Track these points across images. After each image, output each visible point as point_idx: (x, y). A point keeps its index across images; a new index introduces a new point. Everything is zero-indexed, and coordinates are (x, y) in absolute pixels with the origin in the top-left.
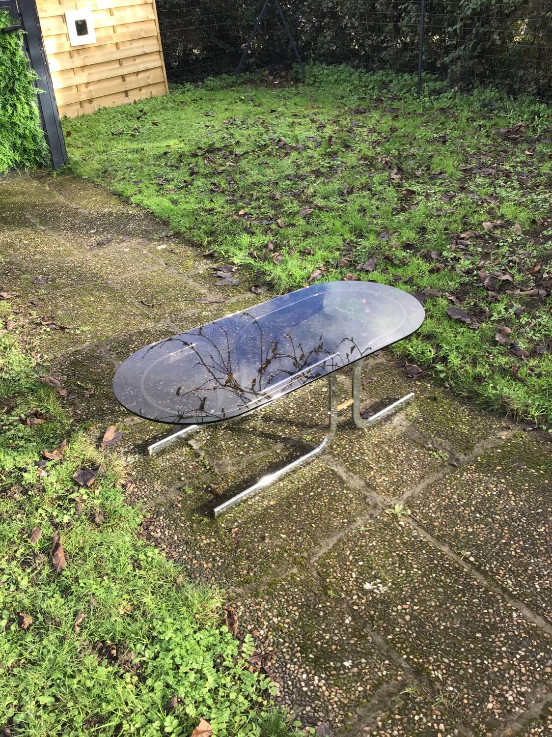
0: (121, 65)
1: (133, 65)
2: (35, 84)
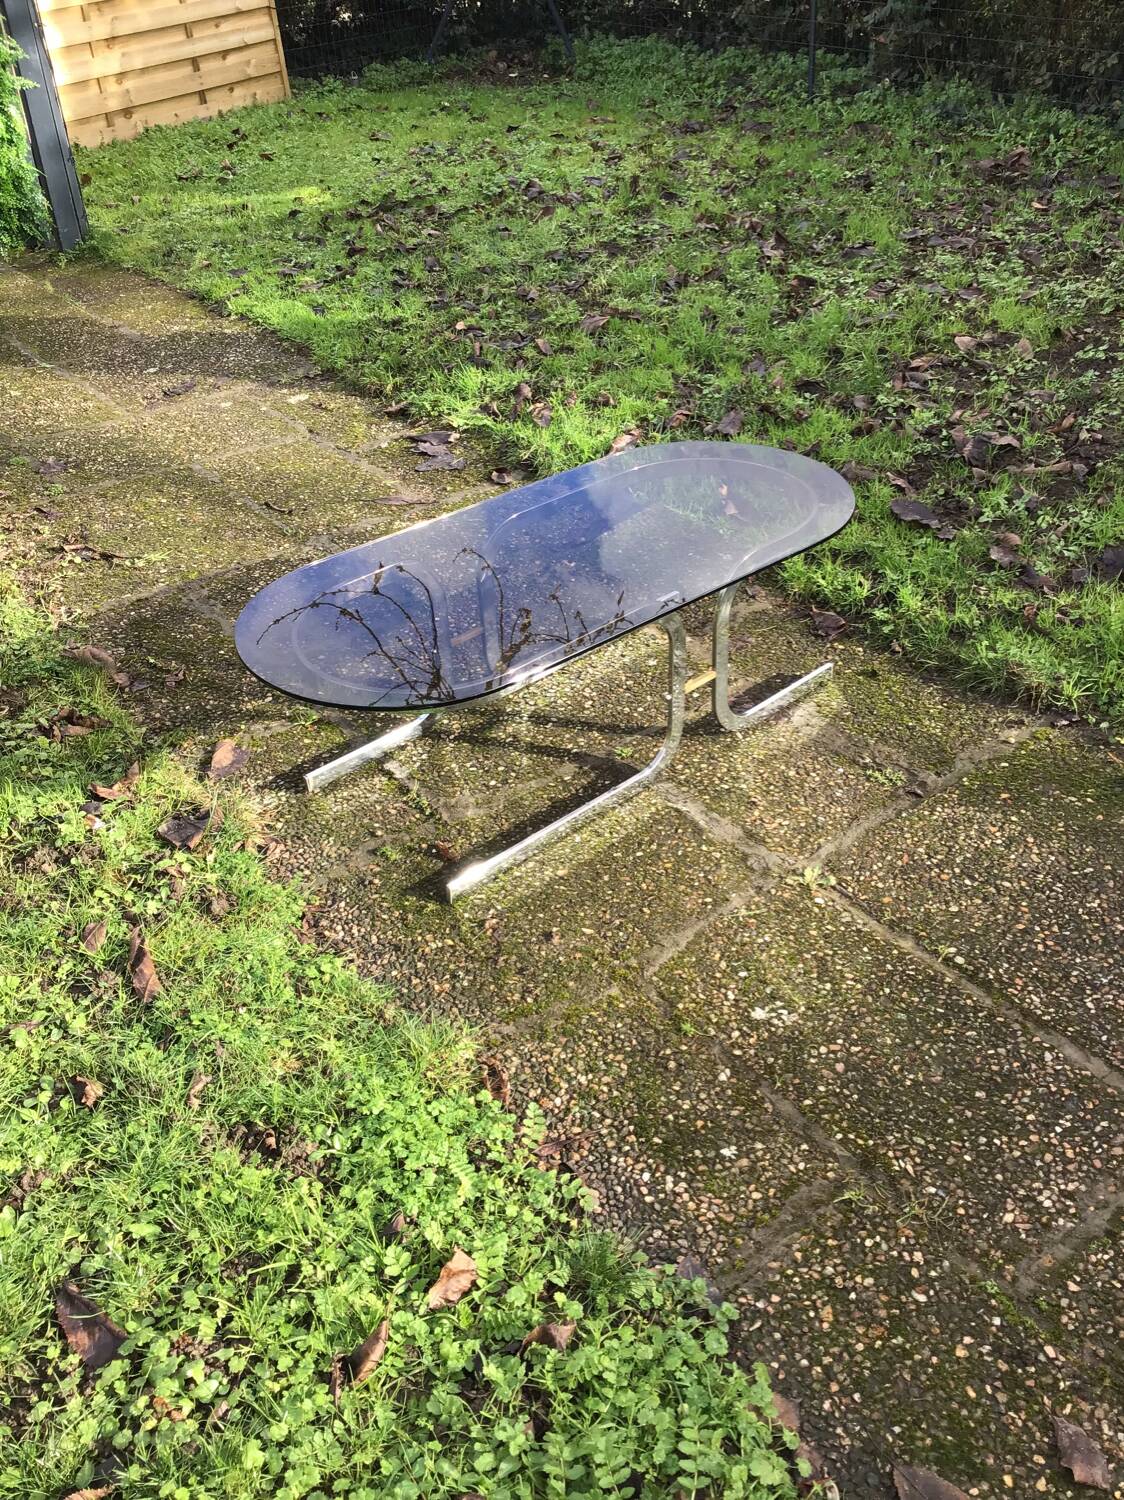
0: (189, 35)
1: (215, 36)
2: (17, 69)
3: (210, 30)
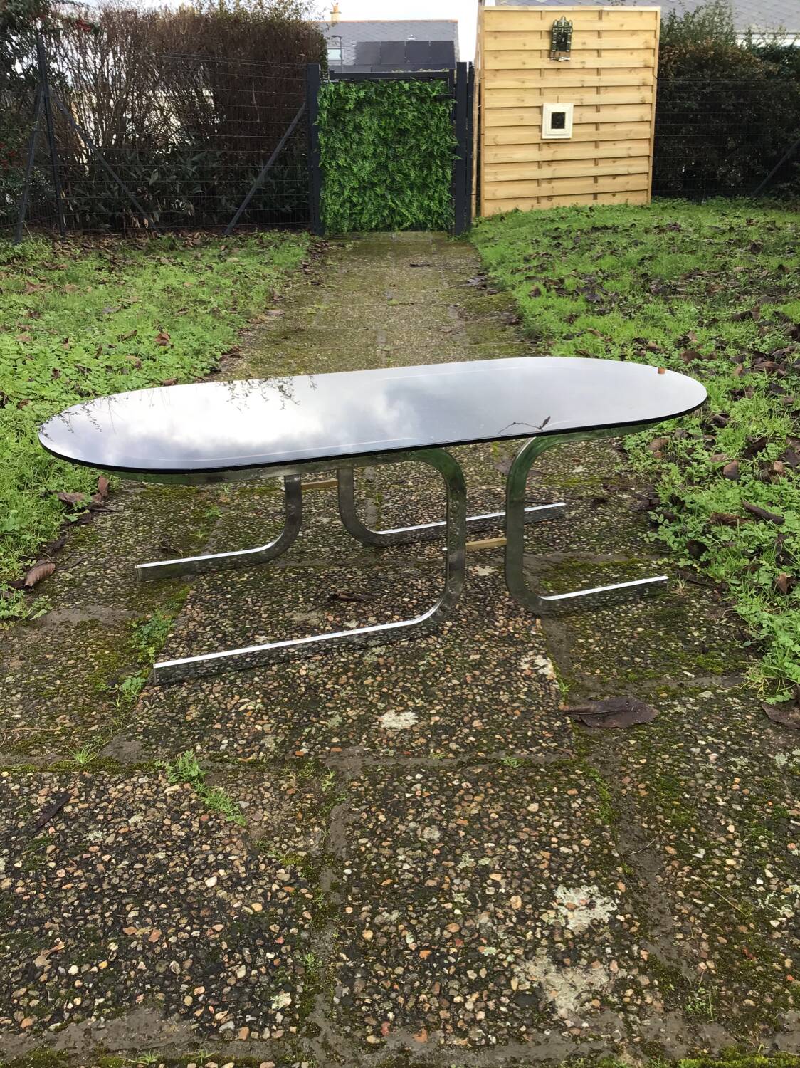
0: (596, 164)
1: (612, 167)
2: (454, 150)
3: (610, 163)
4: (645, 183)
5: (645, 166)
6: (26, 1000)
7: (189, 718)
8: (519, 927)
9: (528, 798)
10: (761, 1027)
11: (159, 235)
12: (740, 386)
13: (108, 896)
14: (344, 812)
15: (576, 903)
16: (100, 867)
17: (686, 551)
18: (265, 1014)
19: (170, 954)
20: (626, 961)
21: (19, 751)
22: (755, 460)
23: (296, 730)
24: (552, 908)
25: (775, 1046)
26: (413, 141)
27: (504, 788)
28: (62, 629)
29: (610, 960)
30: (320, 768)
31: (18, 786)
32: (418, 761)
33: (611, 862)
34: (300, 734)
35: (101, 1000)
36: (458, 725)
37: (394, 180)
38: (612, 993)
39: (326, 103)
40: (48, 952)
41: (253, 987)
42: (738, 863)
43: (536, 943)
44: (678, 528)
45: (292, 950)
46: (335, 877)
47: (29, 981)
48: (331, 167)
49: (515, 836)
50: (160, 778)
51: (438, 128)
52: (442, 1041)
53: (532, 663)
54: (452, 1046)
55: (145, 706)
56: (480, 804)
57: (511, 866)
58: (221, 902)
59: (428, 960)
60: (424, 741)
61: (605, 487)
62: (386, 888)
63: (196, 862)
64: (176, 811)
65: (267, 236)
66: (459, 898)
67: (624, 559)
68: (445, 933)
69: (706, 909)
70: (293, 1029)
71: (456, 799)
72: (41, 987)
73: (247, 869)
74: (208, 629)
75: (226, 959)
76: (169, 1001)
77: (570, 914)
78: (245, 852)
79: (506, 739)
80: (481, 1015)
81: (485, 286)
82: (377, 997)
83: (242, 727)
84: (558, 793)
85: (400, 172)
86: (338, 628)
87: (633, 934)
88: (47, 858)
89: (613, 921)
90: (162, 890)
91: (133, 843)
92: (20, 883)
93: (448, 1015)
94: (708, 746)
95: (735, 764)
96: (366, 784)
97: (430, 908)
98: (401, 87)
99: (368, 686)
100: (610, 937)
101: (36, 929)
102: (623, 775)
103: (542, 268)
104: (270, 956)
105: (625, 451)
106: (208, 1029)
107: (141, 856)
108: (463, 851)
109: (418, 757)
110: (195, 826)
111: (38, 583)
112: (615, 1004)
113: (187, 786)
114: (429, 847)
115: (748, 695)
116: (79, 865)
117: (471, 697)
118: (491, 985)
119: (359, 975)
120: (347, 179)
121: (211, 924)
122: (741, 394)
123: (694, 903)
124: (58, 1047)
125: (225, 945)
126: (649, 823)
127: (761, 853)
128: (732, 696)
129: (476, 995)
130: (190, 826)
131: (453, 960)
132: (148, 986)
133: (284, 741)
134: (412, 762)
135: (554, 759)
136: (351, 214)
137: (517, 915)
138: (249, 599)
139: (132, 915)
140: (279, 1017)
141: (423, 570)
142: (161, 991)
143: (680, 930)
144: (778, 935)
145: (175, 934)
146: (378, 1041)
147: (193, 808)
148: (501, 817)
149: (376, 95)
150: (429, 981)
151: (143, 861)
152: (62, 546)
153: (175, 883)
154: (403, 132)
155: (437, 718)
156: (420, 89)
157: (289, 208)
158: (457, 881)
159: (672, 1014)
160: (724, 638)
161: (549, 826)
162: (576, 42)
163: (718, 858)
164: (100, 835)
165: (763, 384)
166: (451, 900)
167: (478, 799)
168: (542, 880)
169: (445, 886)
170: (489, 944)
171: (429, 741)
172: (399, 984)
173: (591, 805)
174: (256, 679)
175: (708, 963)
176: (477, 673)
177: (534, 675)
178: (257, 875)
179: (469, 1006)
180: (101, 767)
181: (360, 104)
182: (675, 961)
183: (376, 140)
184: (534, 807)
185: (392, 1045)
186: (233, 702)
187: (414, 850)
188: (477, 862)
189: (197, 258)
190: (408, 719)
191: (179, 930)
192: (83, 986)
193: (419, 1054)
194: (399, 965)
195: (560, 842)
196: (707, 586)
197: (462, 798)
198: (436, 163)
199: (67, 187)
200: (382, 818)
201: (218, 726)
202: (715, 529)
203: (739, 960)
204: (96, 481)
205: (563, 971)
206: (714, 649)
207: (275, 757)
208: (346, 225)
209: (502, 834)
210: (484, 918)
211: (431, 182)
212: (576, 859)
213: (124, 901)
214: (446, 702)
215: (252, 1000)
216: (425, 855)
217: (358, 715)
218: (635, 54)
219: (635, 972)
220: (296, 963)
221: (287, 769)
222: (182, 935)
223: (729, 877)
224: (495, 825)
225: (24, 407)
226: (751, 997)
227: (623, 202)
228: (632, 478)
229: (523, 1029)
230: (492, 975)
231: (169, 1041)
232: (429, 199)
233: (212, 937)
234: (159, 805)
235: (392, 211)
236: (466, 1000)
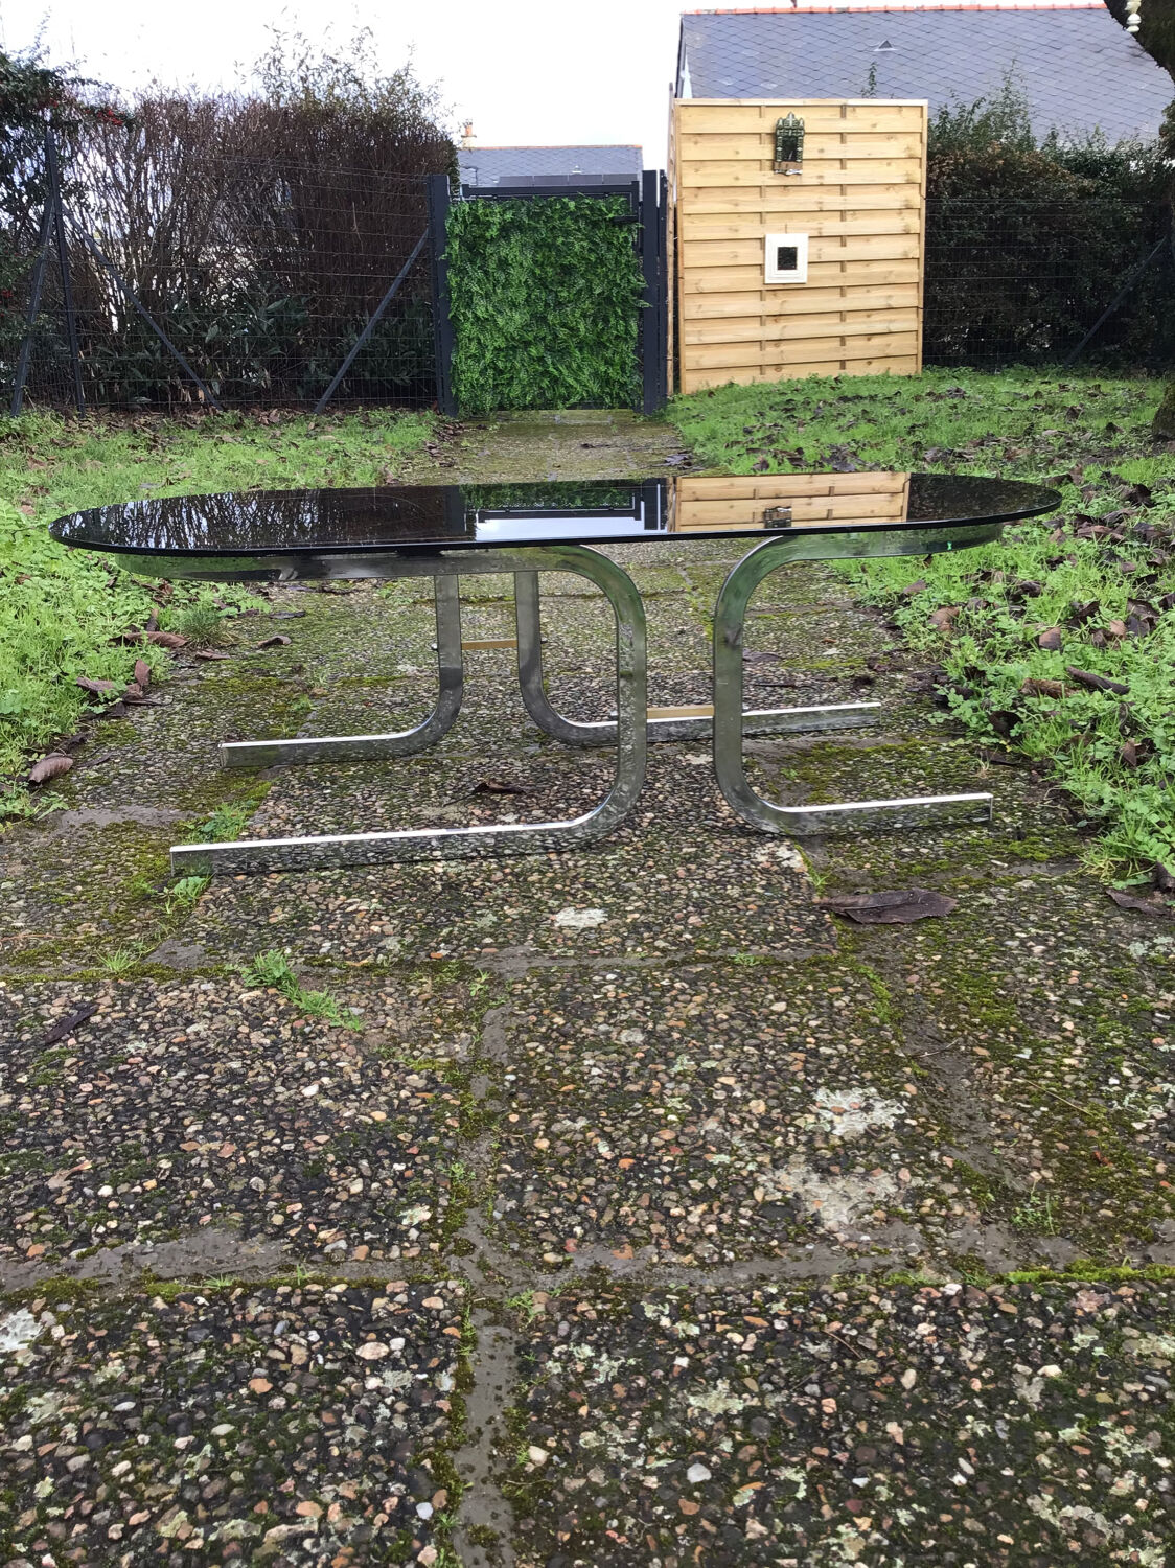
0: (843, 320)
1: (865, 323)
2: (641, 295)
3: (862, 318)
4: (914, 345)
5: (913, 322)
6: (35, 1225)
7: (273, 920)
8: (763, 1132)
9: (771, 997)
10: (1126, 1239)
11: (220, 412)
12: (1056, 554)
13: (156, 1110)
14: (504, 1015)
15: (845, 1106)
16: (145, 1080)
17: (990, 727)
18: (393, 1232)
19: (251, 1169)
20: (921, 1169)
21: (22, 962)
22: (1084, 628)
23: (432, 929)
24: (810, 1112)
25: (1148, 1259)
26: (582, 282)
27: (737, 986)
28: (84, 831)
29: (899, 1168)
30: (466, 972)
31: (21, 997)
32: (608, 961)
33: (895, 1062)
34: (438, 935)
35: (148, 1222)
36: (668, 921)
37: (556, 337)
38: (904, 1203)
39: (457, 229)
40: (67, 1172)
41: (374, 1202)
42: (1081, 1062)
43: (789, 1151)
44: (976, 703)
45: (431, 1160)
46: (492, 1084)
47: (38, 1204)
48: (467, 319)
49: (752, 1037)
50: (232, 983)
51: (617, 262)
52: (655, 1259)
53: (772, 855)
54: (668, 1265)
55: (208, 909)
56: (703, 1004)
57: (749, 1068)
58: (325, 1112)
59: (631, 1170)
60: (618, 939)
61: (870, 667)
62: (566, 1094)
63: (288, 1070)
64: (257, 1018)
65: (376, 415)
66: (674, 1103)
67: (900, 742)
68: (655, 1140)
69: (1037, 1113)
70: (435, 1246)
71: (667, 1000)
72: (59, 1211)
73: (363, 1075)
74: (298, 826)
75: (333, 1172)
76: (248, 1221)
77: (837, 1119)
78: (359, 1058)
79: (737, 936)
80: (712, 1229)
81: (689, 464)
82: (558, 1210)
83: (352, 928)
84: (815, 992)
85: (564, 325)
86: (492, 821)
87: (930, 1139)
88: (66, 1072)
89: (900, 1125)
90: (237, 1102)
91: (192, 1053)
92: (25, 1098)
93: (663, 1229)
94: (1031, 938)
95: (1071, 957)
96: (535, 986)
97: (632, 1114)
98: (565, 206)
99: (533, 883)
100: (896, 1142)
101: (50, 1148)
102: (906, 973)
103: (771, 440)
104: (398, 1167)
105: (898, 628)
106: (308, 1249)
107: (206, 1066)
108: (678, 1054)
109: (610, 956)
110: (286, 1033)
111: (48, 781)
112: (908, 1215)
113: (272, 991)
114: (629, 1051)
115: (1088, 883)
116: (113, 1078)
117: (684, 892)
118: (724, 1196)
119: (530, 1188)
120: (489, 336)
121: (310, 1136)
122: (1060, 560)
123: (1019, 1107)
124: (85, 1274)
125: (331, 1158)
126: (947, 1023)
127: (1113, 1051)
128: (1063, 884)
129: (703, 1207)
130: (278, 1033)
131: (667, 1169)
132: (218, 1205)
133: (413, 943)
134: (600, 962)
135: (809, 954)
136: (496, 386)
137: (760, 1121)
138: (358, 795)
139: (192, 1129)
140: (414, 1234)
141: (612, 759)
142: (237, 1210)
143: (998, 1137)
144: (1143, 1138)
145: (258, 1148)
146: (560, 1259)
147: (281, 1014)
148: (732, 1017)
149: (530, 218)
150: (634, 1193)
151: (210, 1072)
152: (82, 741)
153: (256, 1094)
154: (567, 270)
155: (636, 915)
156: (591, 208)
157: (406, 378)
158: (670, 1085)
159: (994, 1226)
160: (1049, 823)
161: (802, 1026)
162: (809, 147)
163: (1050, 1057)
164: (144, 1045)
165: (1091, 552)
166: (663, 1105)
167: (698, 999)
168: (794, 1082)
169: (653, 1091)
170: (720, 1151)
171: (625, 939)
172: (590, 1196)
173: (862, 1003)
174: (371, 877)
175: (1043, 1172)
176: (693, 867)
177: (775, 868)
178: (379, 1081)
179: (694, 1219)
180: (144, 974)
181: (505, 231)
182: (994, 1169)
183: (530, 282)
184: (780, 1006)
185: (581, 1263)
186: (338, 903)
187: (606, 1053)
188: (699, 1065)
189: (274, 436)
190: (594, 917)
191: (262, 1143)
192: (120, 1208)
193: (621, 1273)
194: (589, 1175)
195: (818, 1042)
196: (1021, 767)
197: (675, 999)
198: (616, 313)
199: (86, 347)
200: (559, 1021)
201: (317, 928)
202: (1029, 701)
203: (1088, 1167)
204: (132, 668)
205: (830, 1179)
206: (1033, 834)
207: (401, 960)
208: (489, 400)
209: (734, 1035)
210: (711, 1124)
211: (609, 340)
212: (843, 1060)
213: (180, 1115)
214: (649, 899)
215: (375, 1217)
216: (623, 1058)
217: (521, 914)
218: (894, 163)
219: (936, 1180)
220: (437, 1173)
221: (417, 974)
222: (267, 1148)
223: (1069, 1078)
224: (725, 1026)
225: (27, 582)
226: (1108, 1207)
227: (882, 372)
228: (908, 657)
229: (774, 1243)
230: (724, 1184)
231: (250, 1264)
232: (607, 362)
233: (313, 1149)
234: (231, 1012)
235: (555, 380)
236: (689, 1212)
